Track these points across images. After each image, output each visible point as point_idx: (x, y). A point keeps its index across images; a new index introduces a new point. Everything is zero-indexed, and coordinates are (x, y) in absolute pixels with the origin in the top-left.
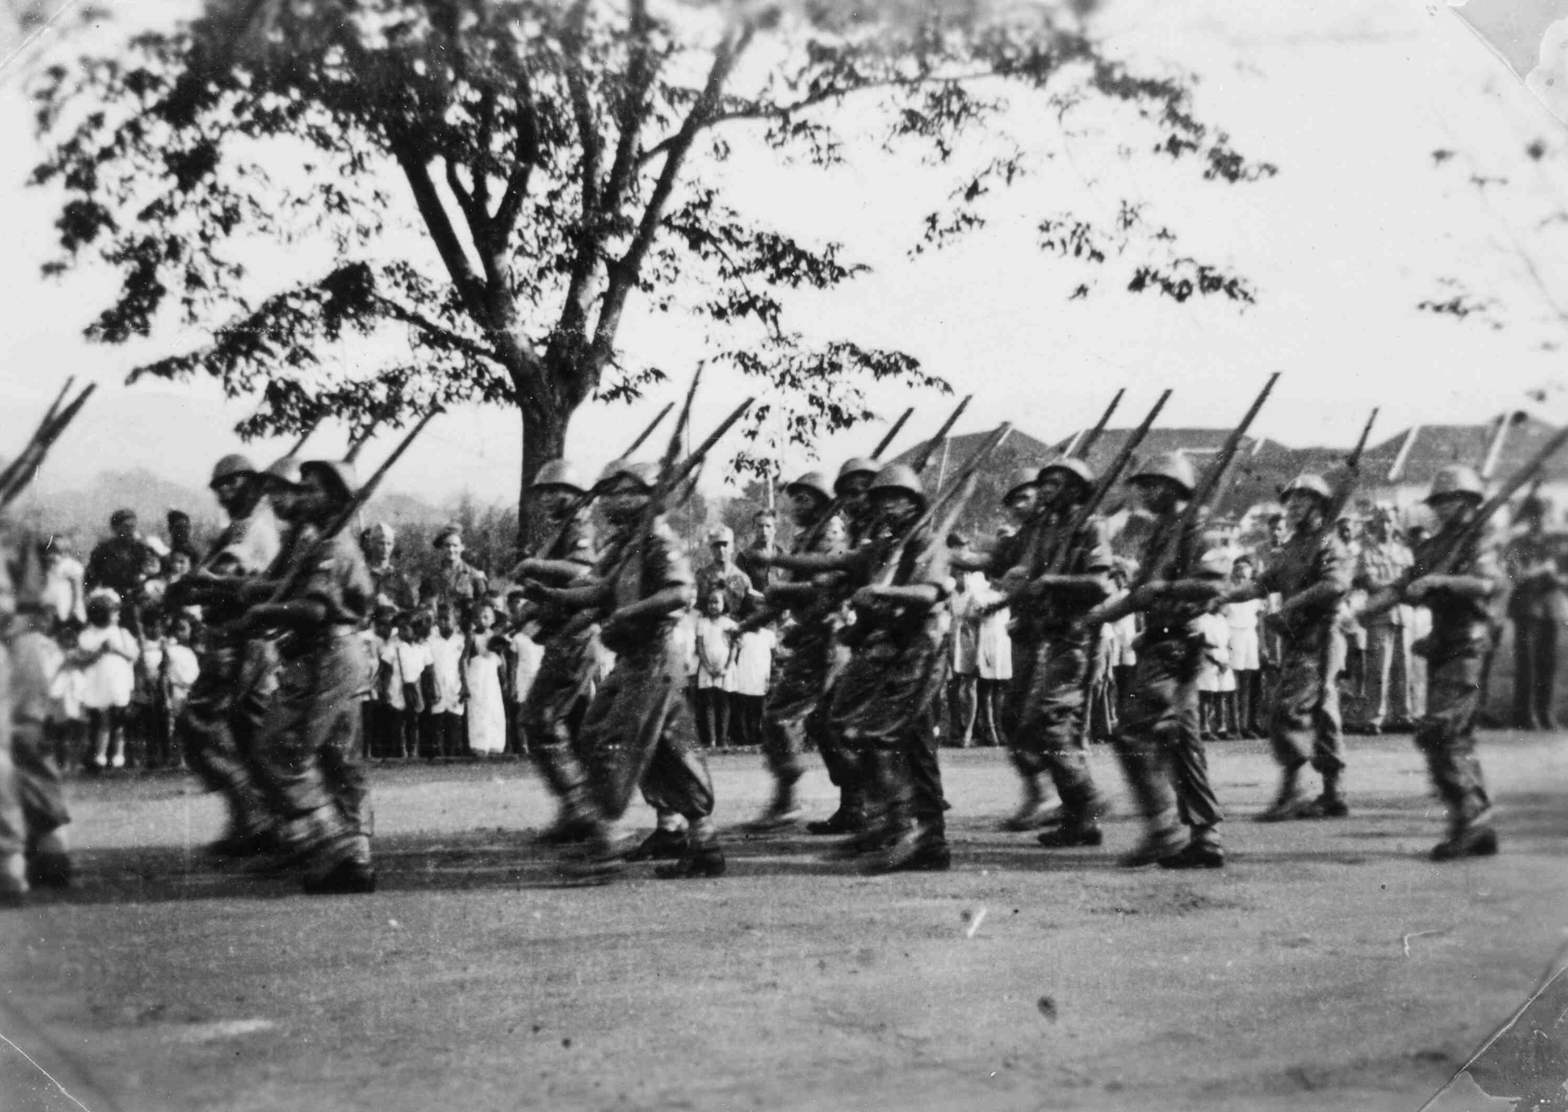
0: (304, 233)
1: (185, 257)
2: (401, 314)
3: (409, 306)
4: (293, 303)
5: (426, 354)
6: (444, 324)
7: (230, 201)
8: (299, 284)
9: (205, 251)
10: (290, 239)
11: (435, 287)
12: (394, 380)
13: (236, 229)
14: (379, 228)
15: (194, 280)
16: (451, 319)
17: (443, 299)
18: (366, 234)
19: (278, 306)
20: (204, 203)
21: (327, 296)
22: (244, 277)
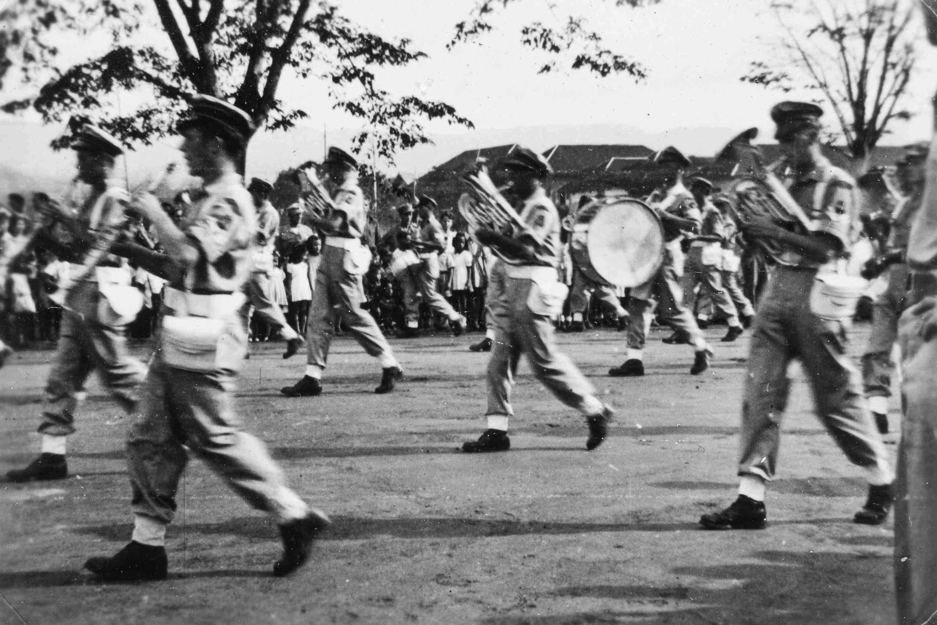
0: (93, 29)
1: (23, 42)
2: (149, 79)
3: (154, 74)
4: (85, 71)
5: (165, 101)
6: (175, 84)
7: (50, 9)
8: (89, 59)
9: (35, 39)
10: (85, 32)
11: (169, 63)
12: (146, 115)
13: (53, 26)
14: (137, 26)
15: (28, 57)
16: (179, 82)
17: (174, 70)
18: (130, 29)
19: (77, 72)
20: (34, 11)
21: (105, 67)
22: (58, 56)
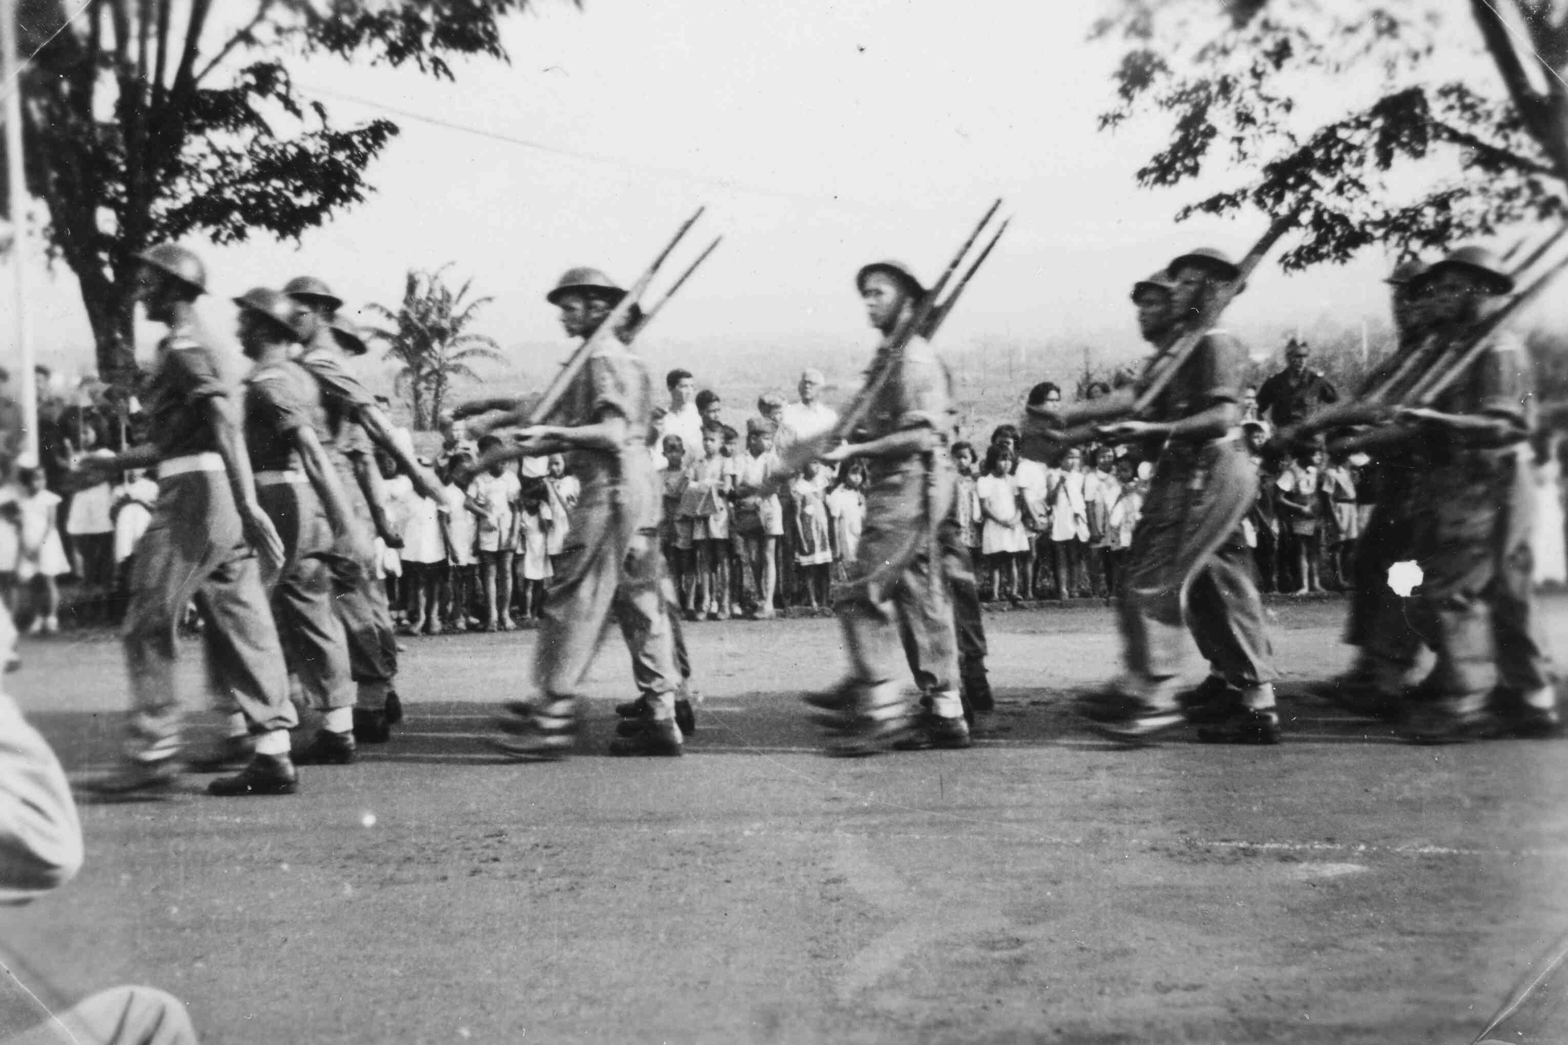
0: (1352, 62)
1: (1235, 95)
2: (1455, 137)
3: (1462, 127)
4: (1342, 134)
5: (1477, 174)
6: (1498, 143)
7: (1280, 36)
8: (1350, 113)
9: (1256, 87)
10: (1338, 69)
11: (1489, 106)
12: (1441, 203)
13: (1287, 64)
14: (1429, 50)
15: (1245, 119)
16: (1506, 137)
17: (1498, 117)
18: (1416, 56)
19: (1329, 137)
20: (1256, 40)
21: (1378, 123)
22: (1294, 110)
